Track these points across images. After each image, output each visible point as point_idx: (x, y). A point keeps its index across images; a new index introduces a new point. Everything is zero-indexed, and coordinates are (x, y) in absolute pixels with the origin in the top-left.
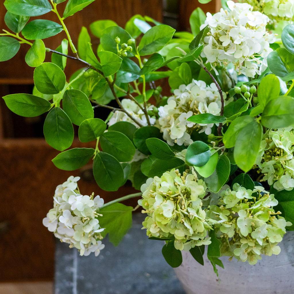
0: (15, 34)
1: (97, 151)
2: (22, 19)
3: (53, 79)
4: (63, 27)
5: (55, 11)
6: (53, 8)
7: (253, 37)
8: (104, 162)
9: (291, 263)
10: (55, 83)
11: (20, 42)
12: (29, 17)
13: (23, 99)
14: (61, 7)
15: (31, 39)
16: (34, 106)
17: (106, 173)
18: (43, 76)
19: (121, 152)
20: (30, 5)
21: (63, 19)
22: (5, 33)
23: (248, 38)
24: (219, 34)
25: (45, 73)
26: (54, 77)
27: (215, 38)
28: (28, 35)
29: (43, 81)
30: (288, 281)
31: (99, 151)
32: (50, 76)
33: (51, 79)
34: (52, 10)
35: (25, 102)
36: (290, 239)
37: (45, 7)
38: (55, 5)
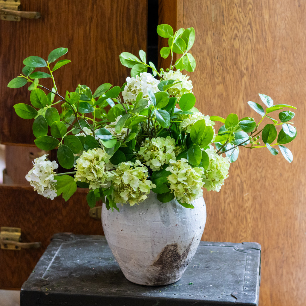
0: (26, 77)
1: (61, 144)
2: (31, 70)
3: (40, 99)
4: (51, 76)
5: (48, 67)
6: (47, 65)
7: (147, 87)
8: (64, 150)
9: (162, 221)
10: (41, 102)
11: (28, 81)
12: (35, 68)
13: (24, 108)
14: (52, 65)
15: (33, 78)
16: (29, 112)
17: (64, 157)
18: (35, 96)
19: (74, 148)
20: (35, 63)
21: (52, 72)
22: (21, 76)
23: (144, 87)
24: (131, 86)
25: (36, 95)
26: (41, 97)
27: (129, 88)
28: (32, 77)
29: (35, 99)
30: (161, 233)
31: (62, 144)
32: (39, 97)
33: (39, 98)
34: (47, 66)
35: (25, 110)
36: (163, 207)
37: (43, 64)
38: (49, 64)
